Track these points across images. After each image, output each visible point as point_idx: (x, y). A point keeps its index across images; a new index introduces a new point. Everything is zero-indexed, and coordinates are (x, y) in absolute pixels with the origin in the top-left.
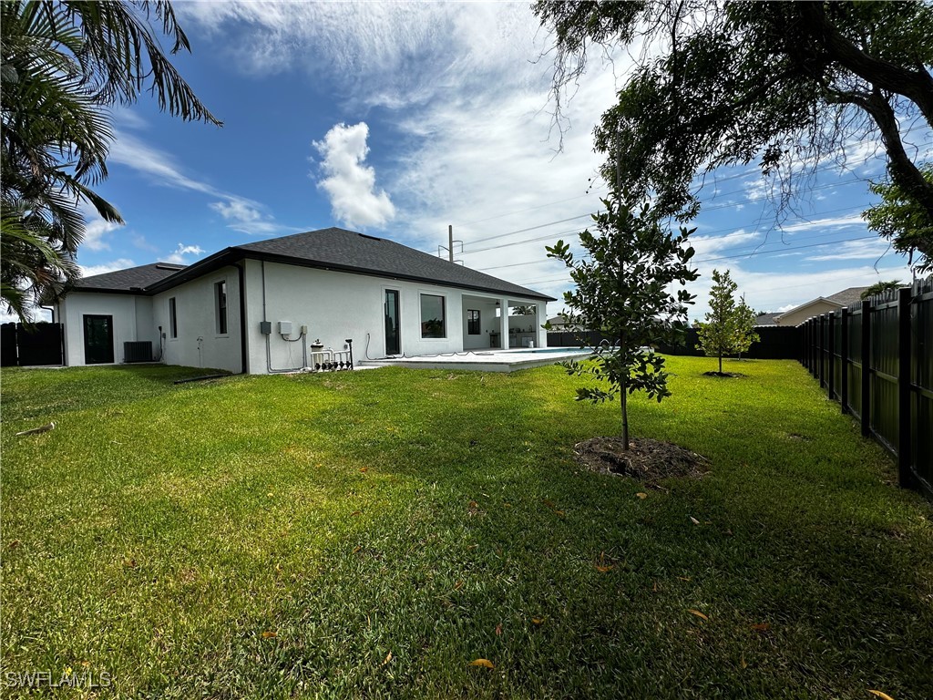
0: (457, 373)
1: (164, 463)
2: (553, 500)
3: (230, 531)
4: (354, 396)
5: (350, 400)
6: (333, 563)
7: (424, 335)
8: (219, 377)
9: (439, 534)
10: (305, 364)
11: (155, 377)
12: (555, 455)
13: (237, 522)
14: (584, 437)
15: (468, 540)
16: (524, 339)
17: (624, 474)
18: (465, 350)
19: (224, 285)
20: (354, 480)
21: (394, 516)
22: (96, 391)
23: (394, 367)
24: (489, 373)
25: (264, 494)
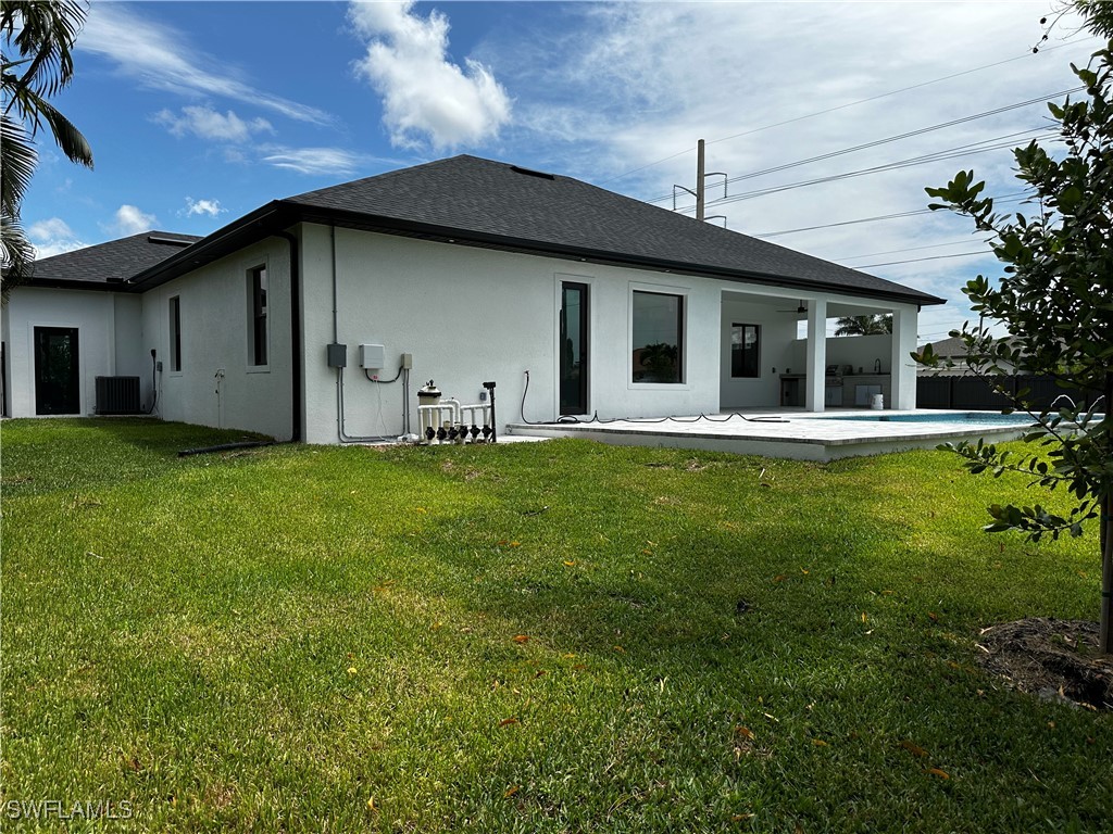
0: (706, 457)
1: (171, 596)
2: (924, 743)
3: (285, 729)
4: (500, 495)
5: (492, 502)
6: (469, 811)
7: (638, 376)
8: (252, 446)
9: (672, 784)
10: (406, 428)
11: (147, 442)
12: (931, 648)
13: (297, 713)
14: (1001, 615)
15: (732, 802)
16: (861, 390)
17: (1100, 706)
18: (724, 409)
19: (263, 273)
20: (504, 657)
21: (582, 735)
22: (56, 464)
23: (576, 440)
24: (778, 460)
25: (342, 668)
